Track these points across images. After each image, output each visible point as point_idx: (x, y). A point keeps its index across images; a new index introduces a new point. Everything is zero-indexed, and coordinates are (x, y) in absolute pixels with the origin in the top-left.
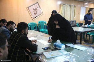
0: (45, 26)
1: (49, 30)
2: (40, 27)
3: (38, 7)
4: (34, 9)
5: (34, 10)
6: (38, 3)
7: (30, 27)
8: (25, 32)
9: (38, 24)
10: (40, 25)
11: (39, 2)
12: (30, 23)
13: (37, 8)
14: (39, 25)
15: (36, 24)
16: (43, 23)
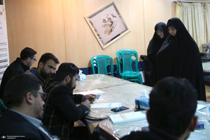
0: (134, 63)
1: (148, 73)
2: (122, 65)
3: (115, 14)
4: (104, 21)
5: (104, 24)
6: (113, 4)
7: (96, 68)
8: (71, 81)
9: (117, 58)
10: (122, 60)
11: (116, 3)
12: (95, 58)
13: (111, 17)
14: (119, 61)
15: (111, 59)
16: (128, 54)
